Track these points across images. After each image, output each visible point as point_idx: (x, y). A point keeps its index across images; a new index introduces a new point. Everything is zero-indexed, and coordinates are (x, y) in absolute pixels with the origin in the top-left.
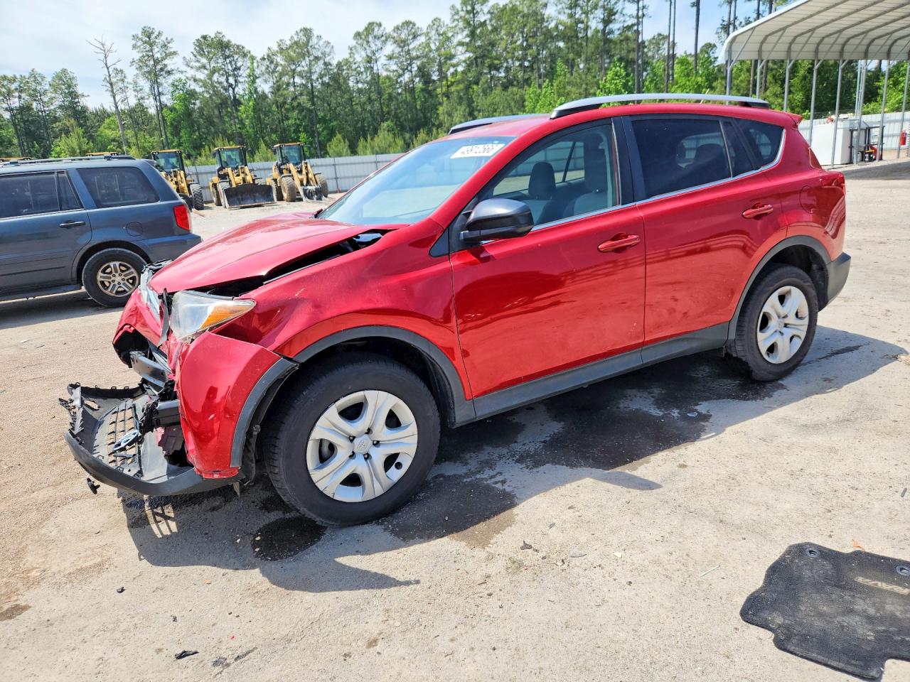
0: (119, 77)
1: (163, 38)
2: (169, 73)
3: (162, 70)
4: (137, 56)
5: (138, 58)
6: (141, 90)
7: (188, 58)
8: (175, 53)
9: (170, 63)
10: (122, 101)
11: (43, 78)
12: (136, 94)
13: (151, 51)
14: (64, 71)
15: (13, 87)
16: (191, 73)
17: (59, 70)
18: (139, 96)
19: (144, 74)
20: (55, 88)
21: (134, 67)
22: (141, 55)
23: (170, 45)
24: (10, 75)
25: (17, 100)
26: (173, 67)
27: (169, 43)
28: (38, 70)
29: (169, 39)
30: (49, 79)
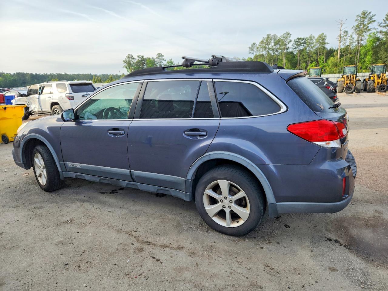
0: (345, 34)
1: (371, 15)
2: (369, 30)
3: (366, 29)
4: (356, 24)
5: (356, 25)
6: (353, 39)
7: (380, 22)
8: (375, 21)
9: (370, 26)
10: (343, 44)
11: (314, 37)
12: (350, 41)
13: (363, 21)
14: (323, 34)
15: (302, 42)
16: (380, 29)
17: (321, 34)
18: (351, 42)
19: (356, 32)
20: (318, 41)
21: (353, 29)
22: (358, 23)
23: (373, 18)
24: (302, 37)
25: (302, 47)
26: (371, 27)
27: (373, 16)
28: (313, 35)
29: (374, 15)
30: (316, 38)
